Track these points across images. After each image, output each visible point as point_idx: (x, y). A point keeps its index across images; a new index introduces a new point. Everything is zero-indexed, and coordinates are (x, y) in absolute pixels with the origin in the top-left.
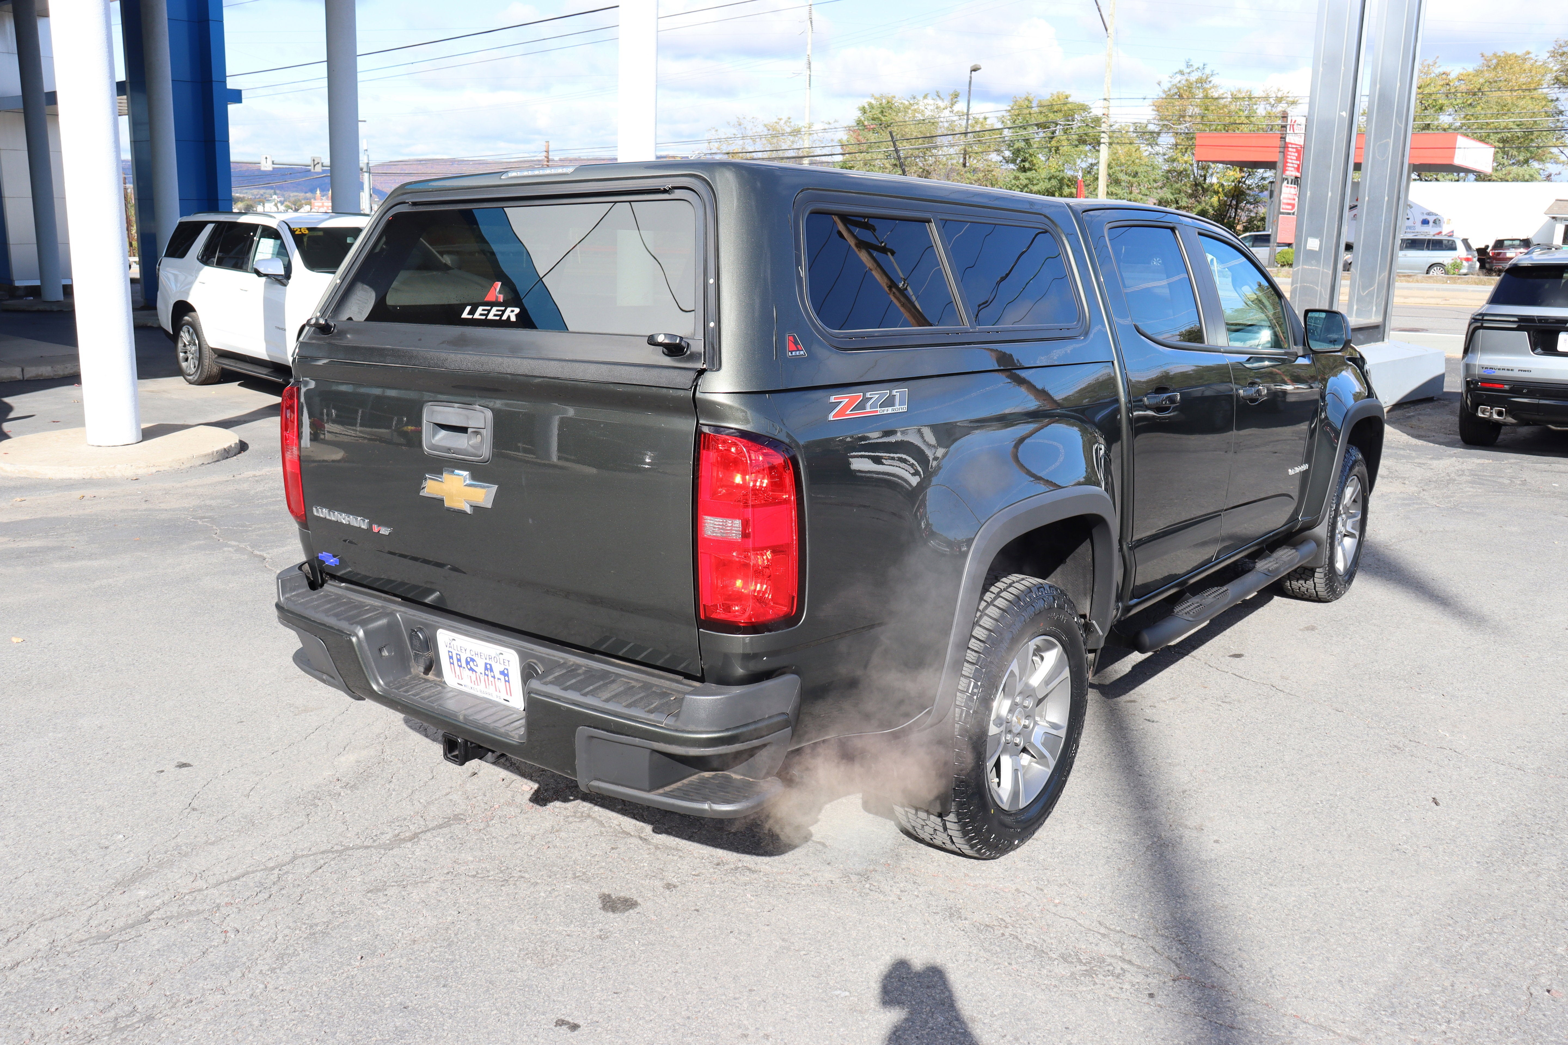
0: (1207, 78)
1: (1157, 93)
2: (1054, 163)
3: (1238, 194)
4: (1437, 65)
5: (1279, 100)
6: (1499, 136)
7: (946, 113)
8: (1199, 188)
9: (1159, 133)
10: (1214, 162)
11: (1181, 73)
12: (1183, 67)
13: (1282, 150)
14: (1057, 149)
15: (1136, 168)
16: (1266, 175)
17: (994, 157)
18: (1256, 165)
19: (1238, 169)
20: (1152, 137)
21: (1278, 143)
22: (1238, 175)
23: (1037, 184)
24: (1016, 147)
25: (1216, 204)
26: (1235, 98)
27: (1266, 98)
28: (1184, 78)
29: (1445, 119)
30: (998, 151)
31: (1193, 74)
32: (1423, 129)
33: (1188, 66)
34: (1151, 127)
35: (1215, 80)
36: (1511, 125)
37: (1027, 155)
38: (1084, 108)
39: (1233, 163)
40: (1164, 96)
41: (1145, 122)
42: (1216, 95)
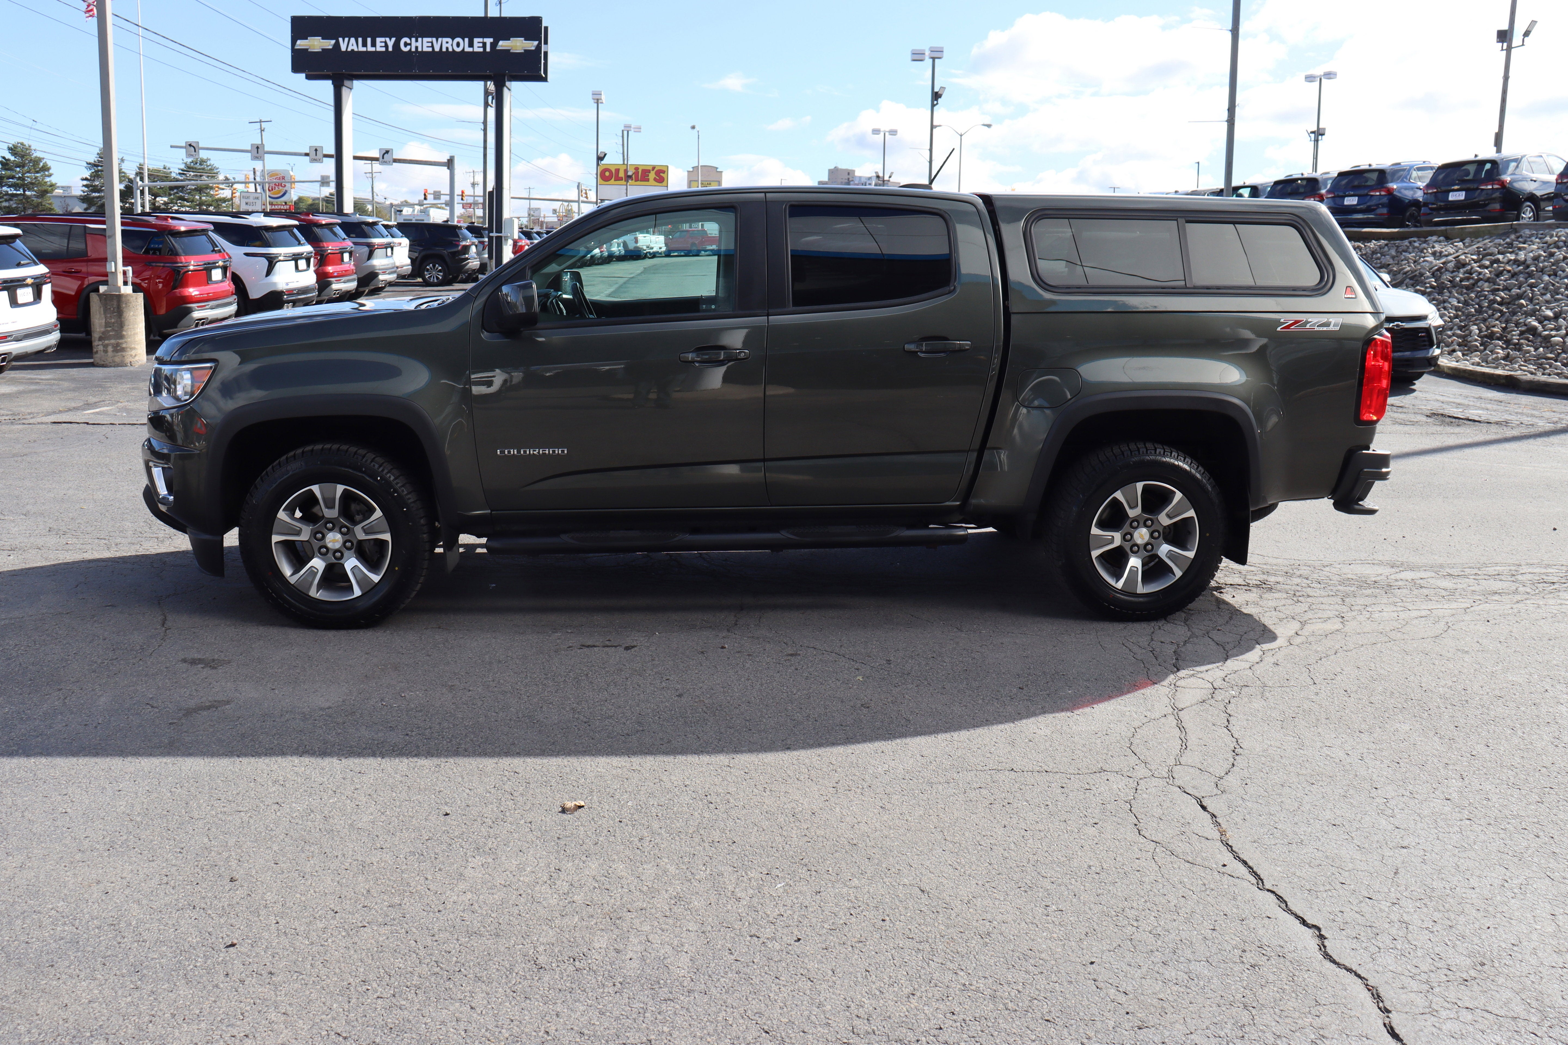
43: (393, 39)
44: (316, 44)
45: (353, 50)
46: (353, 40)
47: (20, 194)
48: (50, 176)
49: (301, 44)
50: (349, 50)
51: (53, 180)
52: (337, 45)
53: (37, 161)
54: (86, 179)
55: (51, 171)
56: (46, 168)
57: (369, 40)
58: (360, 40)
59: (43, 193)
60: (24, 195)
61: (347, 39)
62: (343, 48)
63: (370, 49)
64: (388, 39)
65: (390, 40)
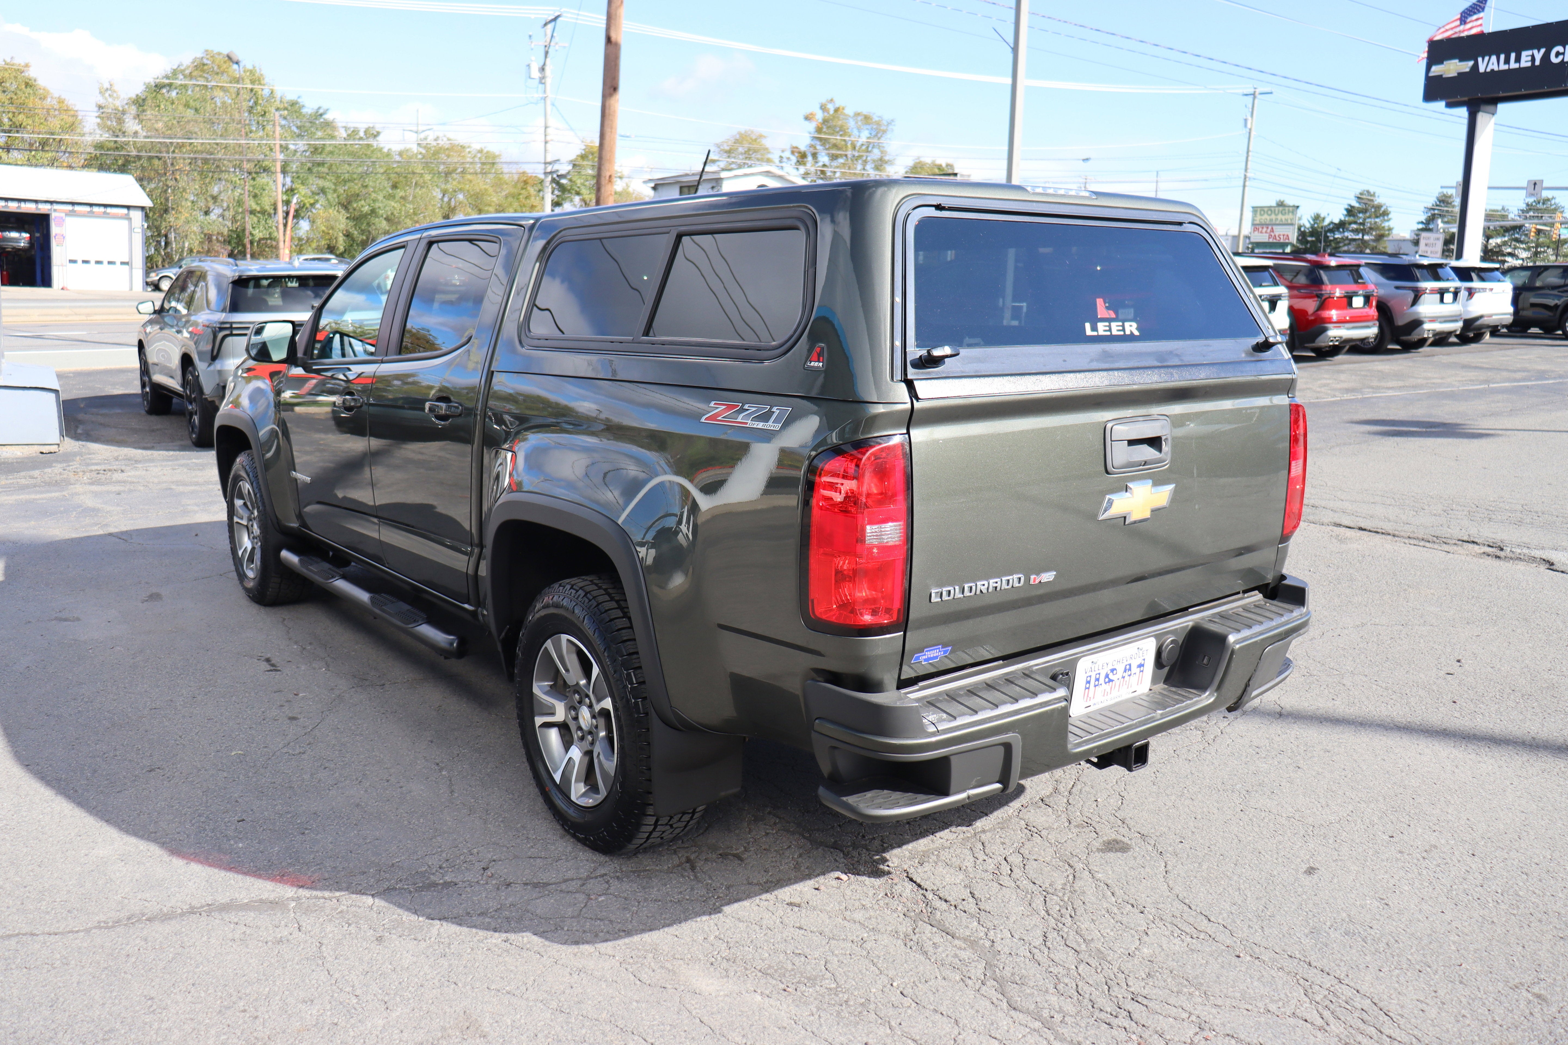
43: (1543, 51)
44: (1452, 68)
45: (1492, 70)
46: (1494, 58)
47: (1359, 239)
48: (1389, 220)
49: (1436, 70)
50: (1488, 70)
51: (1391, 224)
52: (1476, 66)
53: (1379, 207)
54: (1422, 223)
55: (1390, 216)
56: (1386, 213)
57: (1513, 55)
58: (1502, 57)
59: (1380, 237)
60: (1362, 240)
61: (1487, 58)
62: (1482, 69)
63: (1513, 65)
64: (1535, 52)
65: (1539, 51)
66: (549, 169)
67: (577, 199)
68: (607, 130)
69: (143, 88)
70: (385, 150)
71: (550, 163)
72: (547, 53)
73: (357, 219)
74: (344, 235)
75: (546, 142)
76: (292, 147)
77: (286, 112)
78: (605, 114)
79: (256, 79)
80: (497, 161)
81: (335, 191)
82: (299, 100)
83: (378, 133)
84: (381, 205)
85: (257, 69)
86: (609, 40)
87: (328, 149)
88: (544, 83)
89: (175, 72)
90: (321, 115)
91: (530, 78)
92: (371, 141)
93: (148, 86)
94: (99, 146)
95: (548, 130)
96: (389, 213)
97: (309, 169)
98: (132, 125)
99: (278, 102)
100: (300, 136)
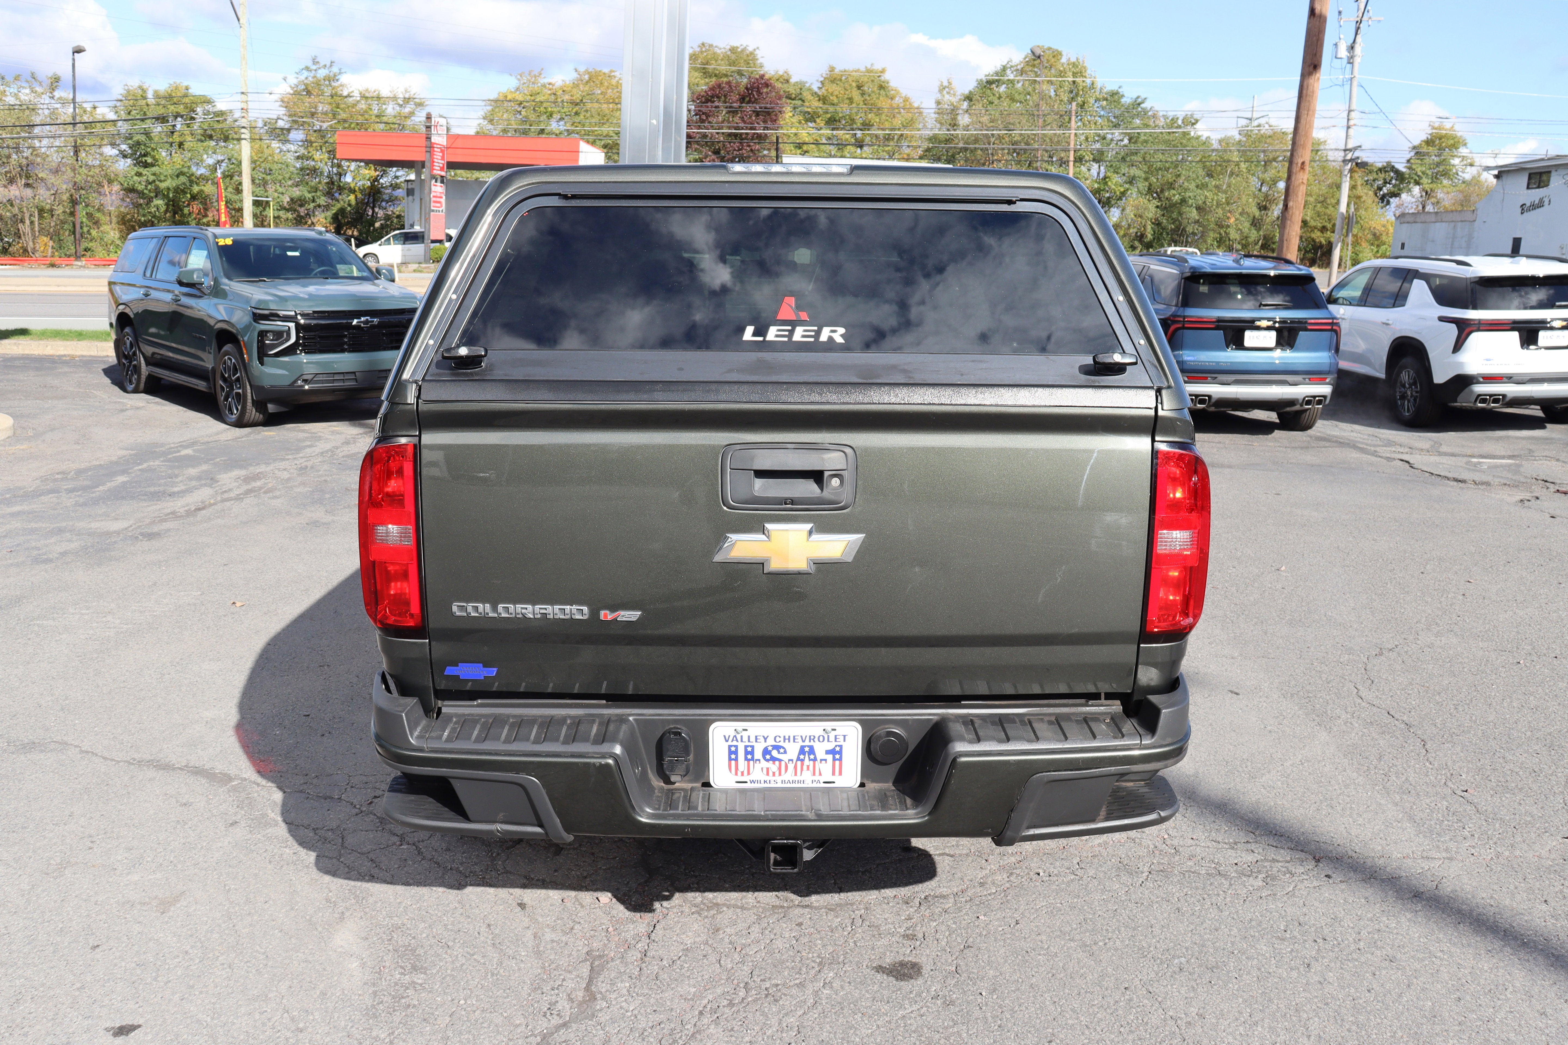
0: (335, 76)
1: (284, 89)
2: (178, 158)
3: (374, 194)
4: (542, 76)
5: (407, 100)
6: (603, 143)
7: (46, 99)
8: (334, 187)
9: (289, 130)
10: (348, 160)
11: (307, 69)
12: (309, 63)
13: (428, 149)
14: (181, 145)
15: (268, 166)
16: (399, 174)
17: (109, 151)
18: (392, 163)
19: (373, 168)
20: (281, 134)
21: (423, 142)
22: (374, 174)
23: (164, 181)
24: (135, 139)
25: (353, 202)
26: (364, 97)
27: (395, 98)
28: (312, 75)
29: (554, 126)
30: (113, 145)
31: (320, 71)
32: (539, 134)
33: (315, 62)
34: (281, 124)
35: (344, 79)
36: (611, 134)
37: (149, 150)
38: (208, 101)
39: (367, 162)
40: (292, 92)
41: (275, 117)
42: (345, 93)
66: (1349, 157)
67: (1416, 190)
68: (1304, 112)
69: (975, 84)
70: (1204, 138)
71: (1350, 150)
72: (1358, 29)
73: (1168, 208)
74: (1153, 223)
75: (1348, 127)
76: (1109, 136)
77: (1105, 102)
78: (1304, 96)
79: (1078, 70)
80: (1322, 147)
81: (1146, 179)
82: (1120, 90)
83: (1197, 121)
84: (1191, 194)
85: (1081, 61)
86: (1312, 12)
87: (1143, 138)
88: (1352, 63)
89: (1004, 69)
90: (1139, 104)
91: (1336, 58)
92: (1189, 128)
93: (980, 82)
94: (933, 139)
95: (1353, 114)
96: (1200, 202)
97: (1123, 158)
98: (964, 120)
99: (1097, 93)
100: (1116, 126)
